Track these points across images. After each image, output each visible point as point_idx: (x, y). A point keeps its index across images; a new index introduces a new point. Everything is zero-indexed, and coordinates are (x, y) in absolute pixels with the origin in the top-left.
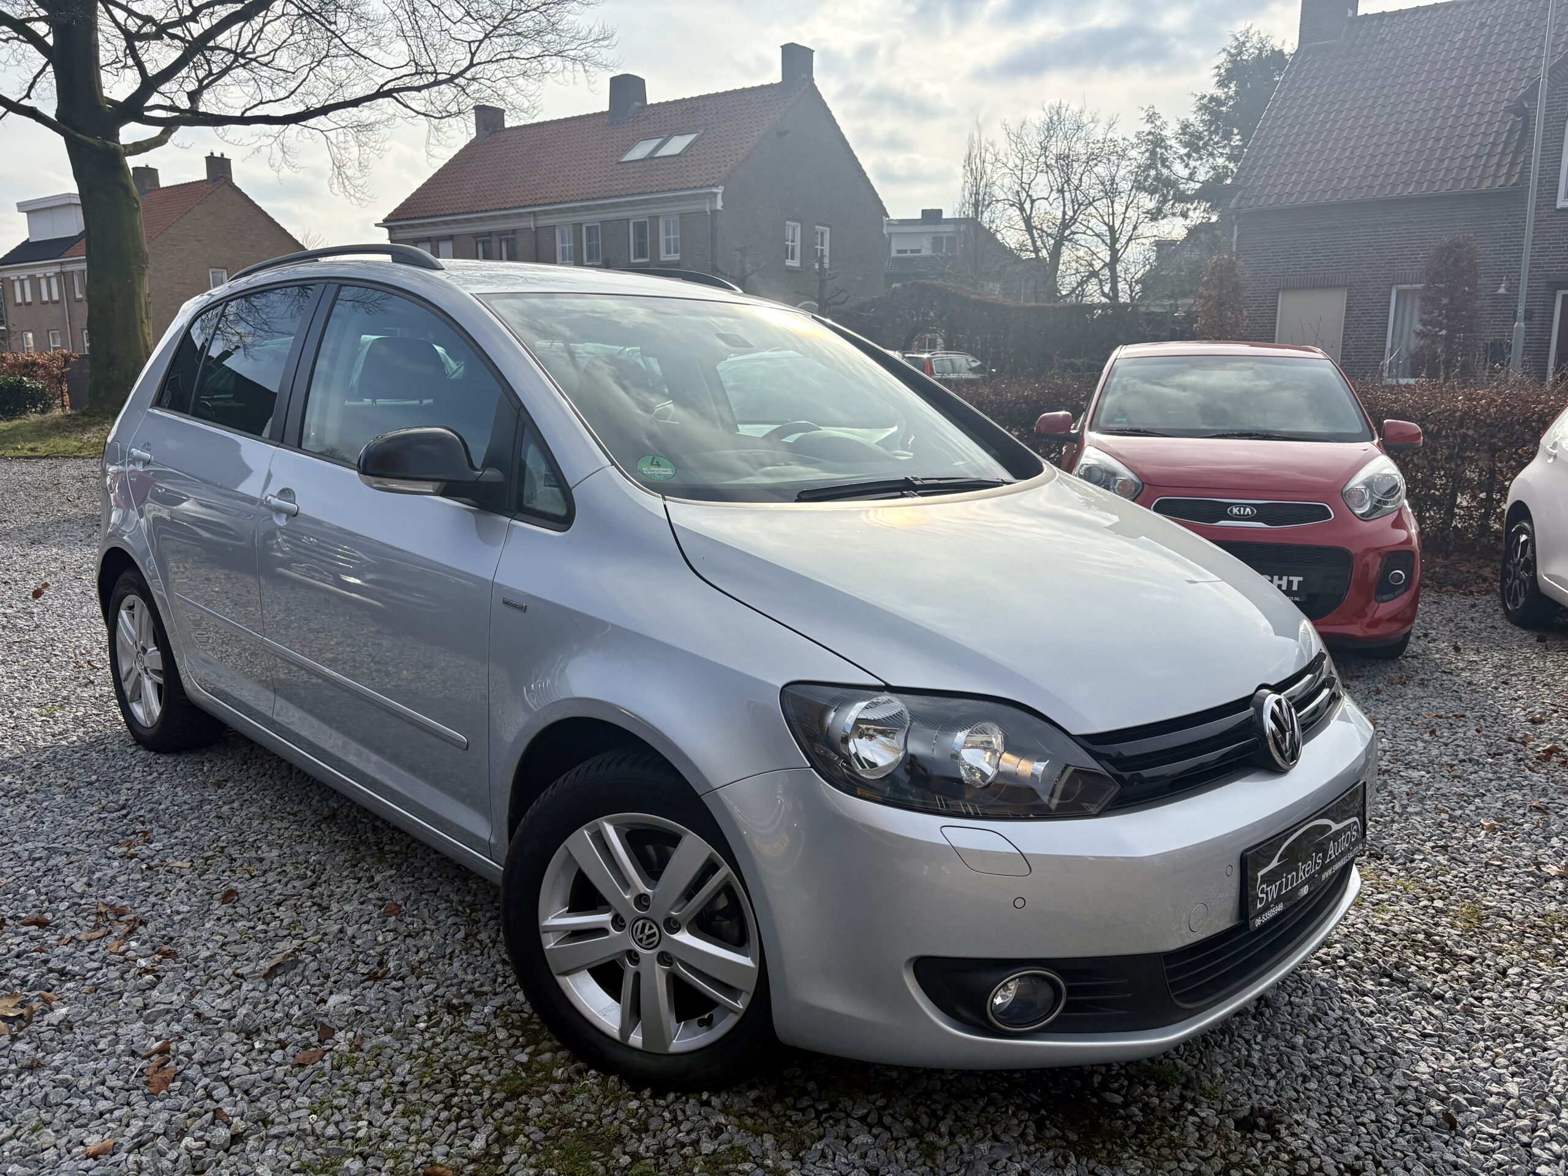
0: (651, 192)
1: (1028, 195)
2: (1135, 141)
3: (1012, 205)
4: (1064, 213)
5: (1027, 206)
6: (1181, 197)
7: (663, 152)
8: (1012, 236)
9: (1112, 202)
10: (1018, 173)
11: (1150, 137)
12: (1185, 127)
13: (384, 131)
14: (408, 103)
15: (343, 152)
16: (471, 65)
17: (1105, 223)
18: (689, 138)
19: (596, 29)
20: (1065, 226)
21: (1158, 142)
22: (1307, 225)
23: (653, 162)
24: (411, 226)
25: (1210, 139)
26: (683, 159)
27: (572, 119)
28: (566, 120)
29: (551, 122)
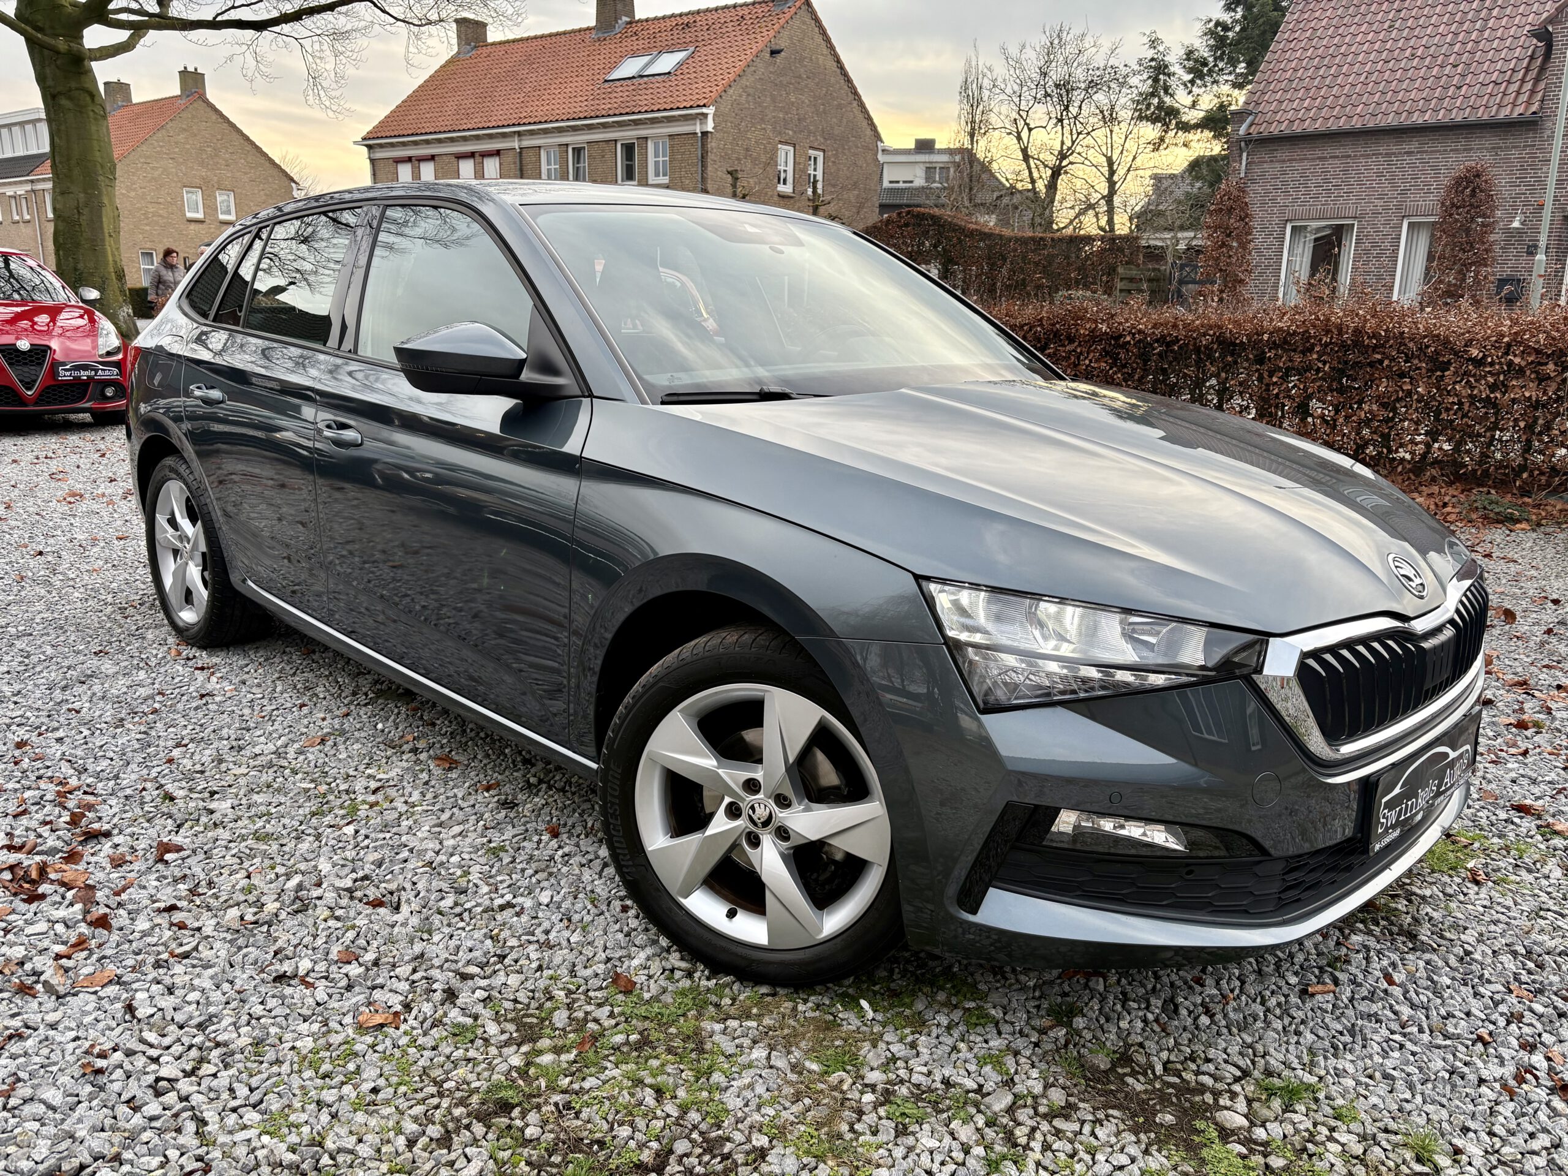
0: (640, 112)
1: (1026, 124)
3: (1009, 134)
4: (1063, 143)
5: (1025, 134)
7: (651, 71)
8: (1006, 167)
9: (1111, 132)
10: (1017, 100)
11: (1153, 64)
12: (1189, 54)
14: (387, 9)
15: (318, 61)
17: (1103, 155)
18: (679, 56)
20: (1062, 156)
21: (1159, 70)
22: (1319, 153)
23: (642, 81)
24: (392, 145)
25: (1216, 65)
26: (673, 78)
27: (558, 34)
28: (550, 35)
29: (536, 37)
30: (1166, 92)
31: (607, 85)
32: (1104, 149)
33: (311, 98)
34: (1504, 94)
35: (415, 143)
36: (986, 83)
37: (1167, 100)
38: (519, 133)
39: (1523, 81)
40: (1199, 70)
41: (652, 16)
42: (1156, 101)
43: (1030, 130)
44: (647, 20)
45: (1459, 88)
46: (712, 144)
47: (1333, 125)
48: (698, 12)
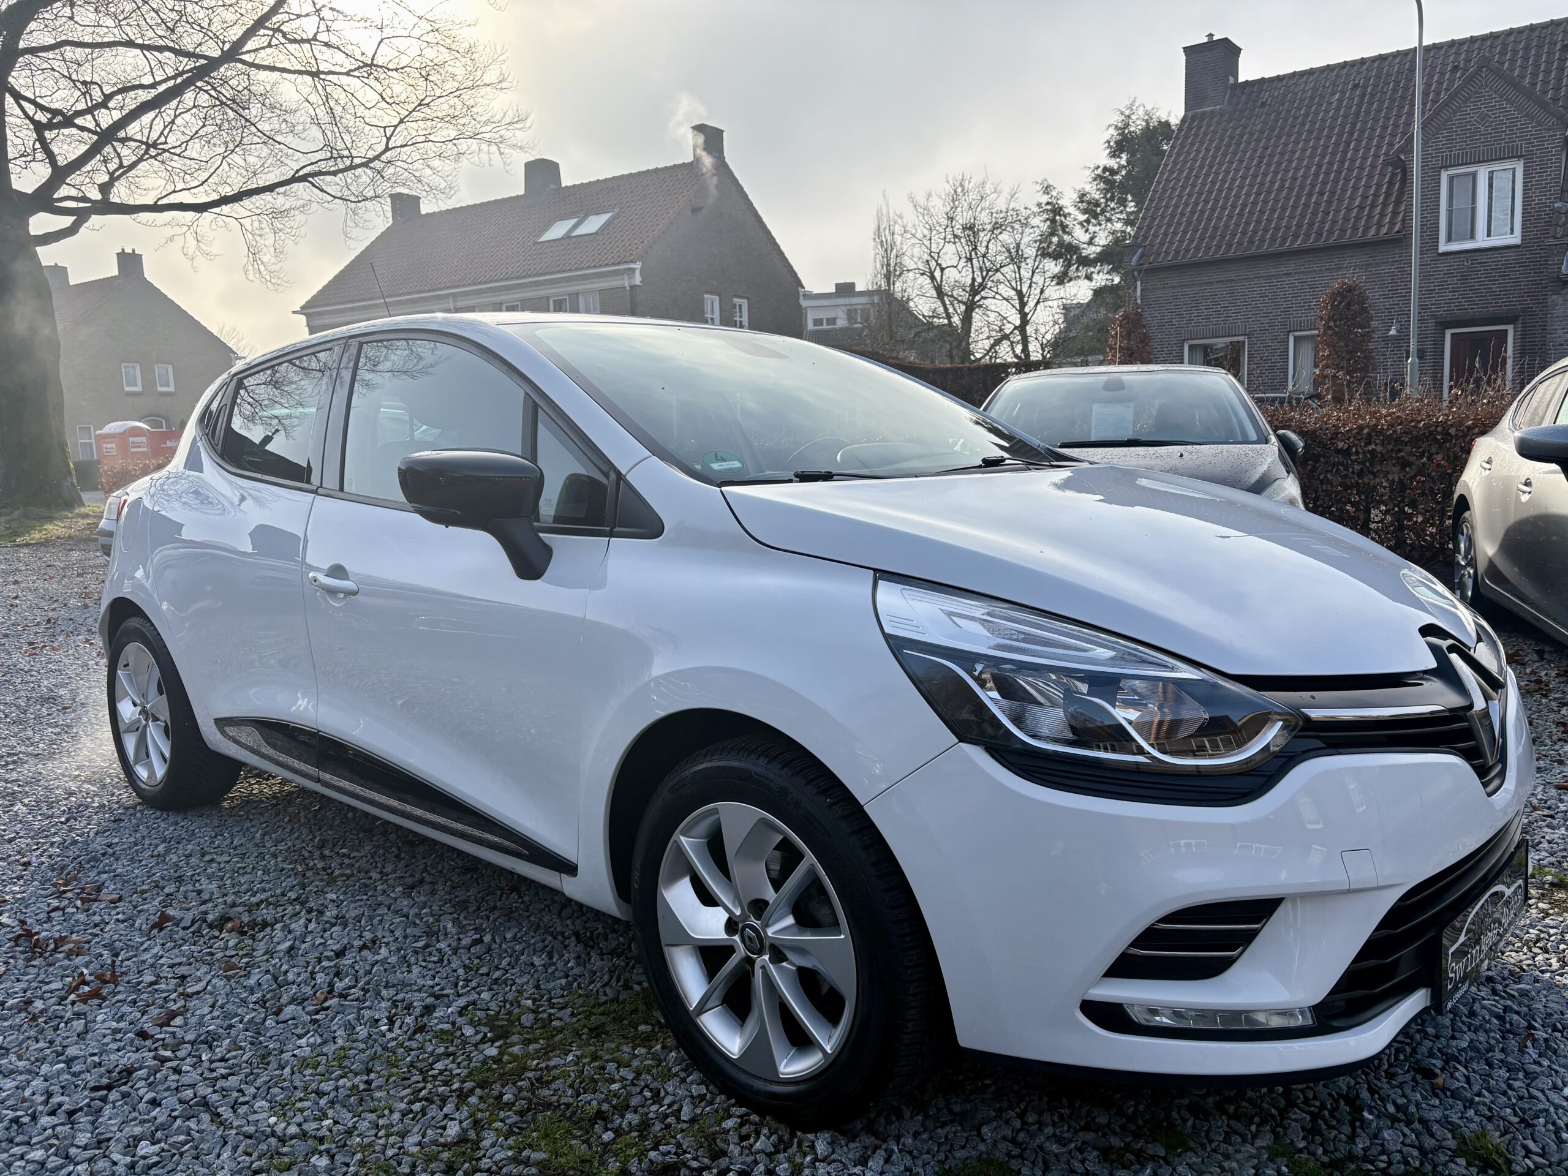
0: (570, 270)
1: (938, 264)
2: (1036, 209)
3: (922, 274)
4: (974, 280)
5: (937, 274)
6: (1085, 262)
7: (579, 232)
8: (924, 305)
9: (1019, 268)
10: (927, 243)
11: (1049, 207)
12: (1082, 196)
13: (300, 218)
14: (324, 188)
15: (258, 238)
16: (387, 149)
17: (1013, 289)
18: (604, 218)
19: (510, 112)
20: (975, 292)
21: (1056, 211)
22: (1205, 279)
23: (569, 242)
24: (329, 313)
25: (1107, 206)
26: (600, 238)
27: (487, 203)
28: (482, 205)
29: (467, 207)
30: (1064, 232)
31: (536, 247)
32: (1014, 284)
33: (251, 272)
34: (1369, 217)
36: (898, 229)
37: (1066, 238)
38: (453, 295)
39: (1385, 204)
40: (1092, 211)
41: (578, 182)
42: (1055, 239)
43: (942, 270)
44: (573, 187)
45: (1326, 214)
46: (640, 297)
48: (621, 178)
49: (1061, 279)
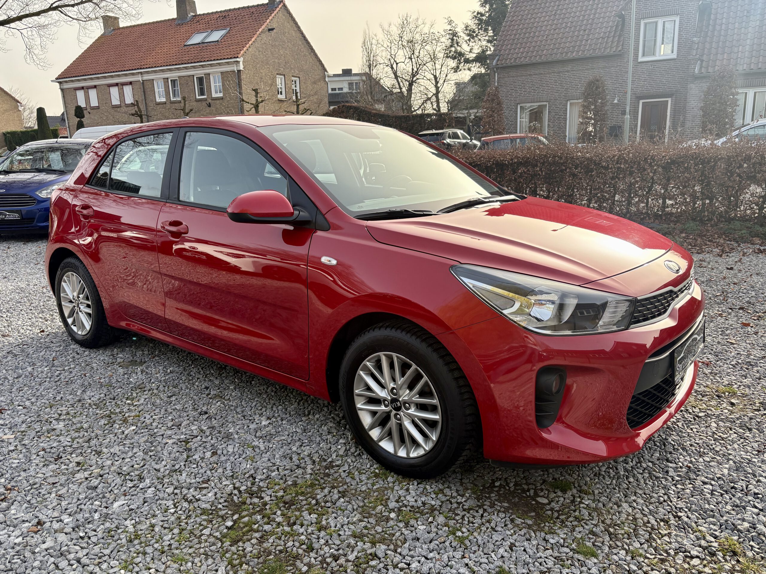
0: (205, 61)
1: (395, 61)
2: (443, 33)
3: (387, 66)
4: (413, 69)
5: (395, 66)
6: (467, 61)
7: (208, 40)
8: (388, 82)
9: (435, 64)
10: (389, 50)
11: (451, 32)
12: (467, 27)
13: (54, 29)
14: (68, 13)
15: (31, 41)
18: (222, 32)
20: (413, 75)
21: (454, 34)
22: (529, 73)
23: (204, 45)
24: (72, 81)
25: (479, 32)
26: (220, 43)
27: (157, 22)
28: (153, 23)
29: (145, 24)
30: (458, 45)
31: (185, 47)
32: (432, 71)
33: (29, 60)
34: (607, 43)
35: (85, 80)
36: (374, 42)
37: (459, 48)
38: (141, 73)
39: (614, 37)
40: (471, 35)
41: (206, 12)
43: (397, 64)
44: (204, 14)
45: (587, 41)
46: (243, 76)
47: (534, 60)
48: (230, 10)
49: (456, 69)
